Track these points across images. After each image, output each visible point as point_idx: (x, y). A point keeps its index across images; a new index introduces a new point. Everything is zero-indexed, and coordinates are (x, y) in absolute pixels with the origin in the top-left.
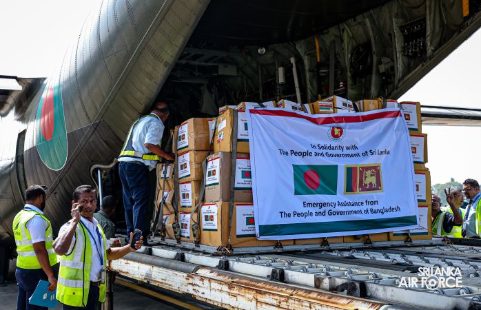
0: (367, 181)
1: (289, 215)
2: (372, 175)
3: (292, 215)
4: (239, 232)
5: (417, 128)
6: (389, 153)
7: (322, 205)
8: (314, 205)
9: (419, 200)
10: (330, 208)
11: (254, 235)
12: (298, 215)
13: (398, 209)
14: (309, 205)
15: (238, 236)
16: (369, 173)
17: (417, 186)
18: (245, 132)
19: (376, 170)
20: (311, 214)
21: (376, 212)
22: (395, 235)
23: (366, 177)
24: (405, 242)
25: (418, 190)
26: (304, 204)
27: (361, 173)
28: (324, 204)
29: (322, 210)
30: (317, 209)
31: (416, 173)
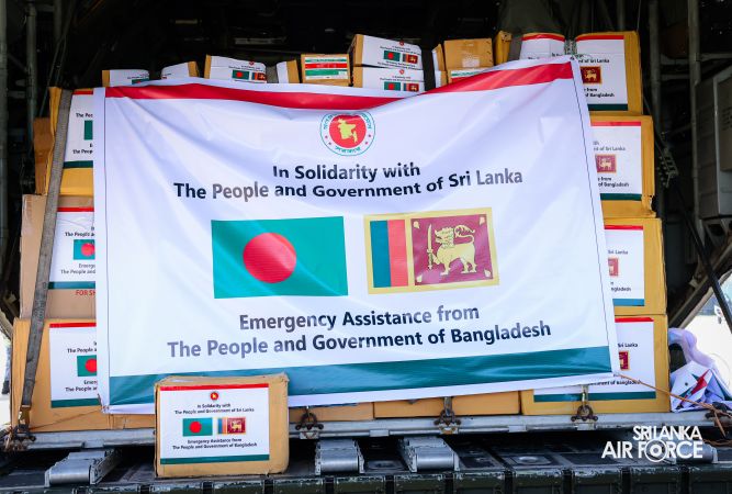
0: (445, 256)
1: (196, 350)
2: (457, 241)
3: (204, 349)
4: (58, 393)
5: (625, 101)
6: (519, 178)
7: (293, 323)
8: (270, 323)
9: (617, 302)
10: (319, 330)
11: (96, 402)
12: (223, 349)
13: (544, 330)
14: (259, 323)
15: (56, 404)
16: (446, 234)
17: (614, 263)
18: (86, 144)
19: (473, 227)
20: (263, 347)
21: (469, 337)
22: (538, 399)
23: (436, 246)
24: (574, 418)
25: (615, 273)
26: (243, 322)
27: (419, 235)
28: (301, 321)
29: (296, 336)
30: (281, 334)
31: (607, 227)
